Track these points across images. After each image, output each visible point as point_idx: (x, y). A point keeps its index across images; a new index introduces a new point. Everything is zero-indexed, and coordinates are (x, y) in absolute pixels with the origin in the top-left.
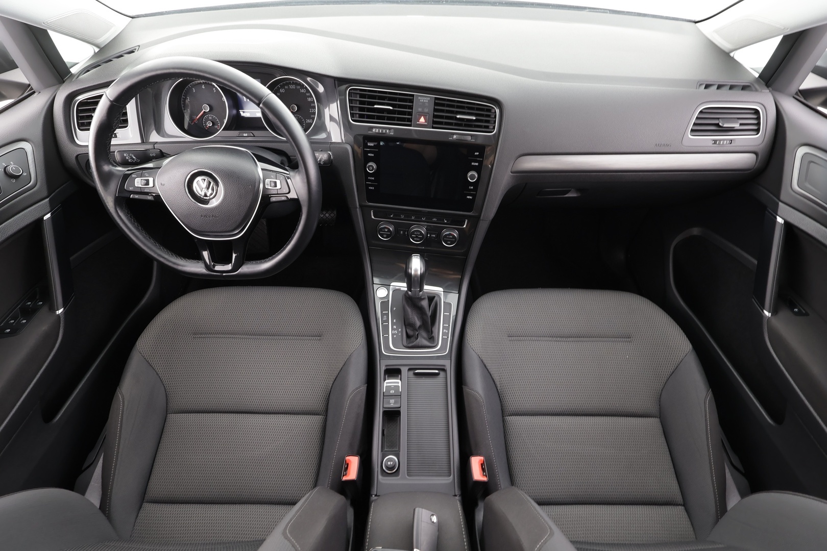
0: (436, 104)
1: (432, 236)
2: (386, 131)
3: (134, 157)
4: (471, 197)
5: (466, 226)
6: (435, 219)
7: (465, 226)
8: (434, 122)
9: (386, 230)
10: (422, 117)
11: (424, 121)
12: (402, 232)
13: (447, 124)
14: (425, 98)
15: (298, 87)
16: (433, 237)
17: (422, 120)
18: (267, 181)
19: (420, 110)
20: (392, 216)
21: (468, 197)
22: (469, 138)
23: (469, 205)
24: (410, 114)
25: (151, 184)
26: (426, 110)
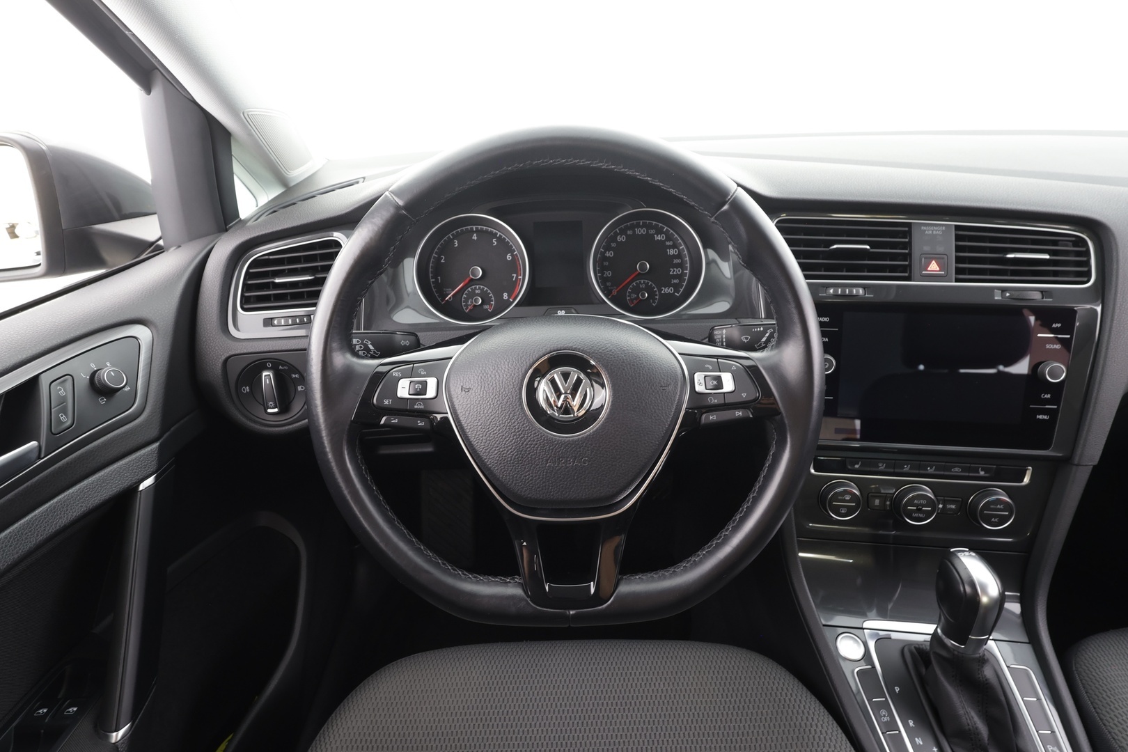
0: (958, 238)
1: (949, 506)
2: (857, 291)
3: (371, 347)
4: (1046, 417)
5: (1031, 479)
6: (956, 469)
7: (1026, 480)
8: (958, 271)
9: (848, 498)
10: (934, 262)
11: (938, 269)
12: (877, 502)
13: (993, 272)
14: (935, 228)
15: (652, 232)
16: (951, 509)
17: (934, 267)
18: (699, 377)
19: (926, 249)
20: (857, 466)
21: (1040, 417)
22: (1037, 296)
23: (1041, 435)
24: (908, 257)
25: (431, 393)
26: (940, 249)
